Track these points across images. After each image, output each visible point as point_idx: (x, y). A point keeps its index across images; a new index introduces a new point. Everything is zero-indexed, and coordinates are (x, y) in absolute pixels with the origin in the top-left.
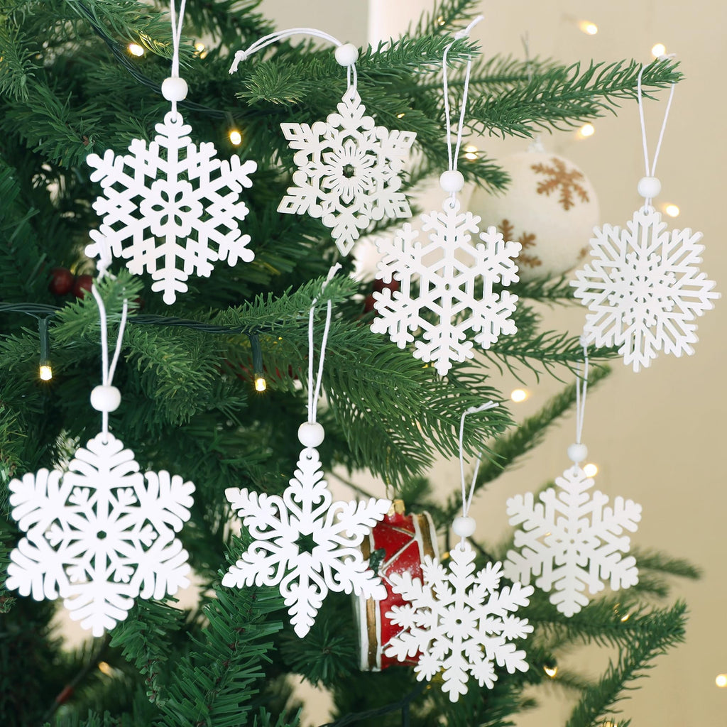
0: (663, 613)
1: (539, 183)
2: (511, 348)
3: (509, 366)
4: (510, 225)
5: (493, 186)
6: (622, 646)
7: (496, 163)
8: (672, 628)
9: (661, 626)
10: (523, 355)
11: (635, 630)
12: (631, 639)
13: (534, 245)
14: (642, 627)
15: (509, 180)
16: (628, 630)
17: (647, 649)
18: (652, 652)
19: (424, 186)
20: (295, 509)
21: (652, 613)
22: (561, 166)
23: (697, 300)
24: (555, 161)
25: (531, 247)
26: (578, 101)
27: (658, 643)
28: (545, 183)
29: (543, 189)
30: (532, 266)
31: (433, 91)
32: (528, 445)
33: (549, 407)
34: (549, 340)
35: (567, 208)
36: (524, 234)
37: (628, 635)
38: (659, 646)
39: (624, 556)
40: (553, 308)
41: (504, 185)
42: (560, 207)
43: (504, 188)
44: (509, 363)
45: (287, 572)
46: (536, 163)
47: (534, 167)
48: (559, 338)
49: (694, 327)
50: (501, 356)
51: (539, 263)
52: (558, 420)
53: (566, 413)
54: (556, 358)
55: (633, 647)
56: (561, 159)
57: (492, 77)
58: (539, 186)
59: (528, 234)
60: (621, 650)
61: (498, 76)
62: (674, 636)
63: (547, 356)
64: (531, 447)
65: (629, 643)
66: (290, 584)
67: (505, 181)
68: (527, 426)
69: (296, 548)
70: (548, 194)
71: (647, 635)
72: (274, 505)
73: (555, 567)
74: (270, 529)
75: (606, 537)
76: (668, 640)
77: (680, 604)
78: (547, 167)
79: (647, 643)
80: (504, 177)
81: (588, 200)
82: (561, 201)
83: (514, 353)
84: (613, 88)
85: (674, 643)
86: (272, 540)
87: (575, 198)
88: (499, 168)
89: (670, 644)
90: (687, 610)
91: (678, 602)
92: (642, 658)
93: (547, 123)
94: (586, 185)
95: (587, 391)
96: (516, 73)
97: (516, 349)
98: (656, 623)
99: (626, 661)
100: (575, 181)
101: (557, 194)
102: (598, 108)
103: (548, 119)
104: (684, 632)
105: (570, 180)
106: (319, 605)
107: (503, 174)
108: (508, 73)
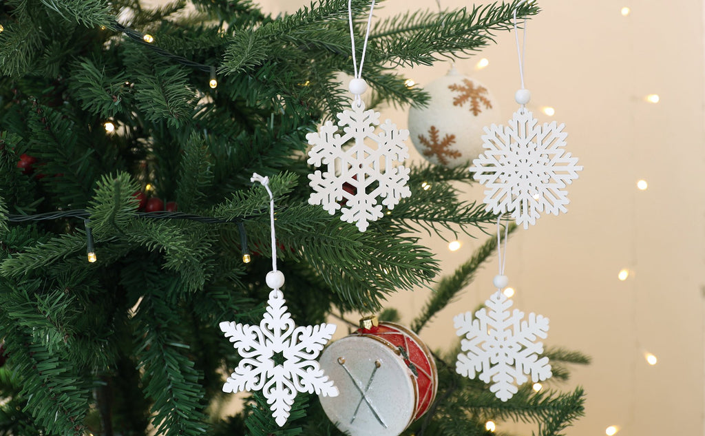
0: (568, 396)
1: (455, 98)
2: (436, 216)
3: (435, 230)
4: (436, 130)
5: (418, 103)
6: (540, 421)
7: (420, 87)
8: (575, 407)
9: (567, 406)
10: (445, 221)
11: (549, 410)
12: (546, 416)
13: (454, 142)
14: (554, 407)
15: (430, 98)
16: (544, 410)
17: (558, 423)
18: (562, 424)
19: (381, 108)
20: (269, 334)
21: (560, 396)
22: (470, 84)
23: (566, 173)
24: (465, 81)
25: (452, 144)
26: (471, 36)
27: (566, 418)
28: (459, 98)
29: (457, 102)
30: (455, 158)
31: (375, 40)
32: (464, 283)
33: (476, 255)
34: (463, 208)
35: (476, 114)
36: (447, 135)
37: (544, 413)
38: (566, 420)
39: (540, 357)
40: (472, 186)
41: (426, 101)
42: (471, 114)
43: (426, 103)
44: (436, 228)
45: (268, 380)
46: (452, 84)
47: (450, 87)
48: (469, 207)
49: (566, 193)
50: (429, 223)
51: (460, 155)
52: (483, 264)
53: (488, 259)
54: (469, 220)
55: (548, 422)
56: (470, 79)
57: (416, 26)
58: (454, 100)
59: (449, 135)
60: (540, 425)
61: (421, 24)
62: (577, 412)
63: (462, 220)
64: (467, 284)
65: (545, 419)
66: (270, 388)
67: (427, 98)
68: (461, 271)
69: (272, 363)
70: (461, 106)
71: (557, 413)
72: (254, 332)
73: (492, 366)
74: (252, 350)
75: (525, 343)
76: (573, 415)
77: (579, 390)
78: (460, 86)
79: (558, 419)
80: (426, 96)
81: (491, 107)
82: (471, 110)
83: (437, 220)
84: (491, 23)
85: (577, 417)
86: (255, 358)
87: (482, 106)
88: (421, 90)
89: (574, 418)
90: (584, 393)
91: (577, 388)
92: (556, 429)
93: (450, 54)
94: (488, 97)
95: (501, 242)
96: (433, 22)
97: (439, 216)
98: (563, 403)
99: (544, 432)
100: (481, 94)
101: (468, 105)
102: (484, 40)
103: (450, 51)
104: (584, 409)
105: (477, 94)
106: (292, 403)
107: (425, 94)
108: (427, 22)
